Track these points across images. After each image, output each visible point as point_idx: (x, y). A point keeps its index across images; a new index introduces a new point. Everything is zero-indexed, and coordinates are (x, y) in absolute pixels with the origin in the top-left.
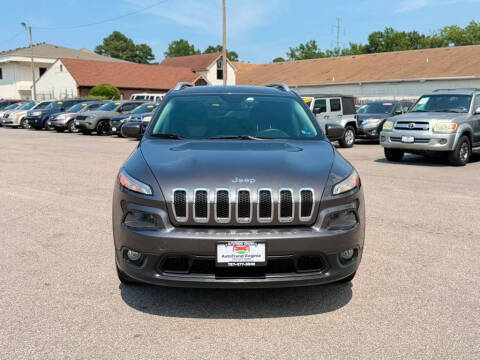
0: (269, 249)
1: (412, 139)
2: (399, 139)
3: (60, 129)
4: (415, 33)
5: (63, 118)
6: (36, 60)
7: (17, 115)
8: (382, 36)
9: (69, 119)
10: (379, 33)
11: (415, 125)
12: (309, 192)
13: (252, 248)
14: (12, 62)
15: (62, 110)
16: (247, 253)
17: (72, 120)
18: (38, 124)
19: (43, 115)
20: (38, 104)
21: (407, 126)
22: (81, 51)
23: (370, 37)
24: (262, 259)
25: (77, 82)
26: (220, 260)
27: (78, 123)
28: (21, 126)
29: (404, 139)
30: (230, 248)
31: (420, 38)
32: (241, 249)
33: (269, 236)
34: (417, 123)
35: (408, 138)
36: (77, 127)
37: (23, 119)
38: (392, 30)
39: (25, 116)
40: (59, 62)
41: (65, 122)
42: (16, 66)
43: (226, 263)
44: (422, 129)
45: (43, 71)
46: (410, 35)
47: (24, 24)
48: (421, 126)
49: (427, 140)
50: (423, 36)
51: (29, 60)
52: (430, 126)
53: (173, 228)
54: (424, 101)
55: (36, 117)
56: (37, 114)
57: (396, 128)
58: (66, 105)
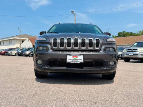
0: (85, 58)
1: (132, 54)
2: (128, 55)
3: (27, 56)
4: (132, 32)
5: (28, 52)
6: (21, 38)
7: (14, 52)
8: (122, 33)
9: (29, 53)
10: (121, 32)
11: (133, 50)
12: (98, 39)
13: (79, 56)
14: (15, 39)
15: (27, 50)
16: (77, 58)
17: (30, 53)
18: (20, 55)
19: (22, 52)
20: (20, 49)
21: (131, 50)
22: (35, 36)
23: (118, 33)
24: (82, 61)
25: (33, 44)
26: (68, 61)
27: (31, 54)
28: (15, 55)
29: (130, 54)
30: (71, 56)
31: (133, 34)
32: (75, 57)
33: (85, 53)
34: (133, 49)
35: (131, 54)
36: (31, 55)
37: (16, 53)
38: (125, 32)
39: (16, 52)
40: (28, 39)
41: (28, 53)
42: (15, 40)
43: (70, 62)
44: (135, 51)
45: (23, 41)
46: (130, 33)
47: (18, 28)
48: (135, 50)
49: (137, 55)
50: (134, 33)
51: (19, 38)
52: (138, 50)
53: (52, 51)
54: (136, 44)
55: (20, 52)
56: (20, 51)
57: (127, 51)
58: (29, 49)
